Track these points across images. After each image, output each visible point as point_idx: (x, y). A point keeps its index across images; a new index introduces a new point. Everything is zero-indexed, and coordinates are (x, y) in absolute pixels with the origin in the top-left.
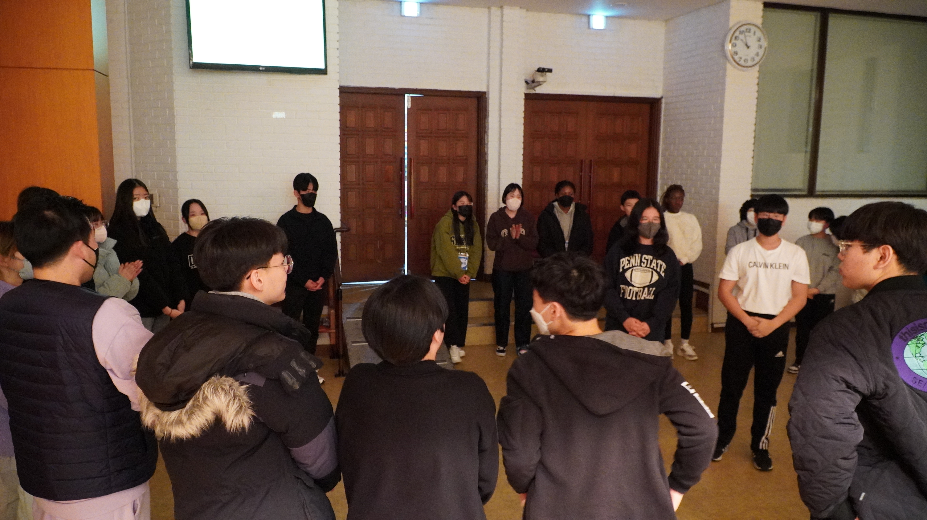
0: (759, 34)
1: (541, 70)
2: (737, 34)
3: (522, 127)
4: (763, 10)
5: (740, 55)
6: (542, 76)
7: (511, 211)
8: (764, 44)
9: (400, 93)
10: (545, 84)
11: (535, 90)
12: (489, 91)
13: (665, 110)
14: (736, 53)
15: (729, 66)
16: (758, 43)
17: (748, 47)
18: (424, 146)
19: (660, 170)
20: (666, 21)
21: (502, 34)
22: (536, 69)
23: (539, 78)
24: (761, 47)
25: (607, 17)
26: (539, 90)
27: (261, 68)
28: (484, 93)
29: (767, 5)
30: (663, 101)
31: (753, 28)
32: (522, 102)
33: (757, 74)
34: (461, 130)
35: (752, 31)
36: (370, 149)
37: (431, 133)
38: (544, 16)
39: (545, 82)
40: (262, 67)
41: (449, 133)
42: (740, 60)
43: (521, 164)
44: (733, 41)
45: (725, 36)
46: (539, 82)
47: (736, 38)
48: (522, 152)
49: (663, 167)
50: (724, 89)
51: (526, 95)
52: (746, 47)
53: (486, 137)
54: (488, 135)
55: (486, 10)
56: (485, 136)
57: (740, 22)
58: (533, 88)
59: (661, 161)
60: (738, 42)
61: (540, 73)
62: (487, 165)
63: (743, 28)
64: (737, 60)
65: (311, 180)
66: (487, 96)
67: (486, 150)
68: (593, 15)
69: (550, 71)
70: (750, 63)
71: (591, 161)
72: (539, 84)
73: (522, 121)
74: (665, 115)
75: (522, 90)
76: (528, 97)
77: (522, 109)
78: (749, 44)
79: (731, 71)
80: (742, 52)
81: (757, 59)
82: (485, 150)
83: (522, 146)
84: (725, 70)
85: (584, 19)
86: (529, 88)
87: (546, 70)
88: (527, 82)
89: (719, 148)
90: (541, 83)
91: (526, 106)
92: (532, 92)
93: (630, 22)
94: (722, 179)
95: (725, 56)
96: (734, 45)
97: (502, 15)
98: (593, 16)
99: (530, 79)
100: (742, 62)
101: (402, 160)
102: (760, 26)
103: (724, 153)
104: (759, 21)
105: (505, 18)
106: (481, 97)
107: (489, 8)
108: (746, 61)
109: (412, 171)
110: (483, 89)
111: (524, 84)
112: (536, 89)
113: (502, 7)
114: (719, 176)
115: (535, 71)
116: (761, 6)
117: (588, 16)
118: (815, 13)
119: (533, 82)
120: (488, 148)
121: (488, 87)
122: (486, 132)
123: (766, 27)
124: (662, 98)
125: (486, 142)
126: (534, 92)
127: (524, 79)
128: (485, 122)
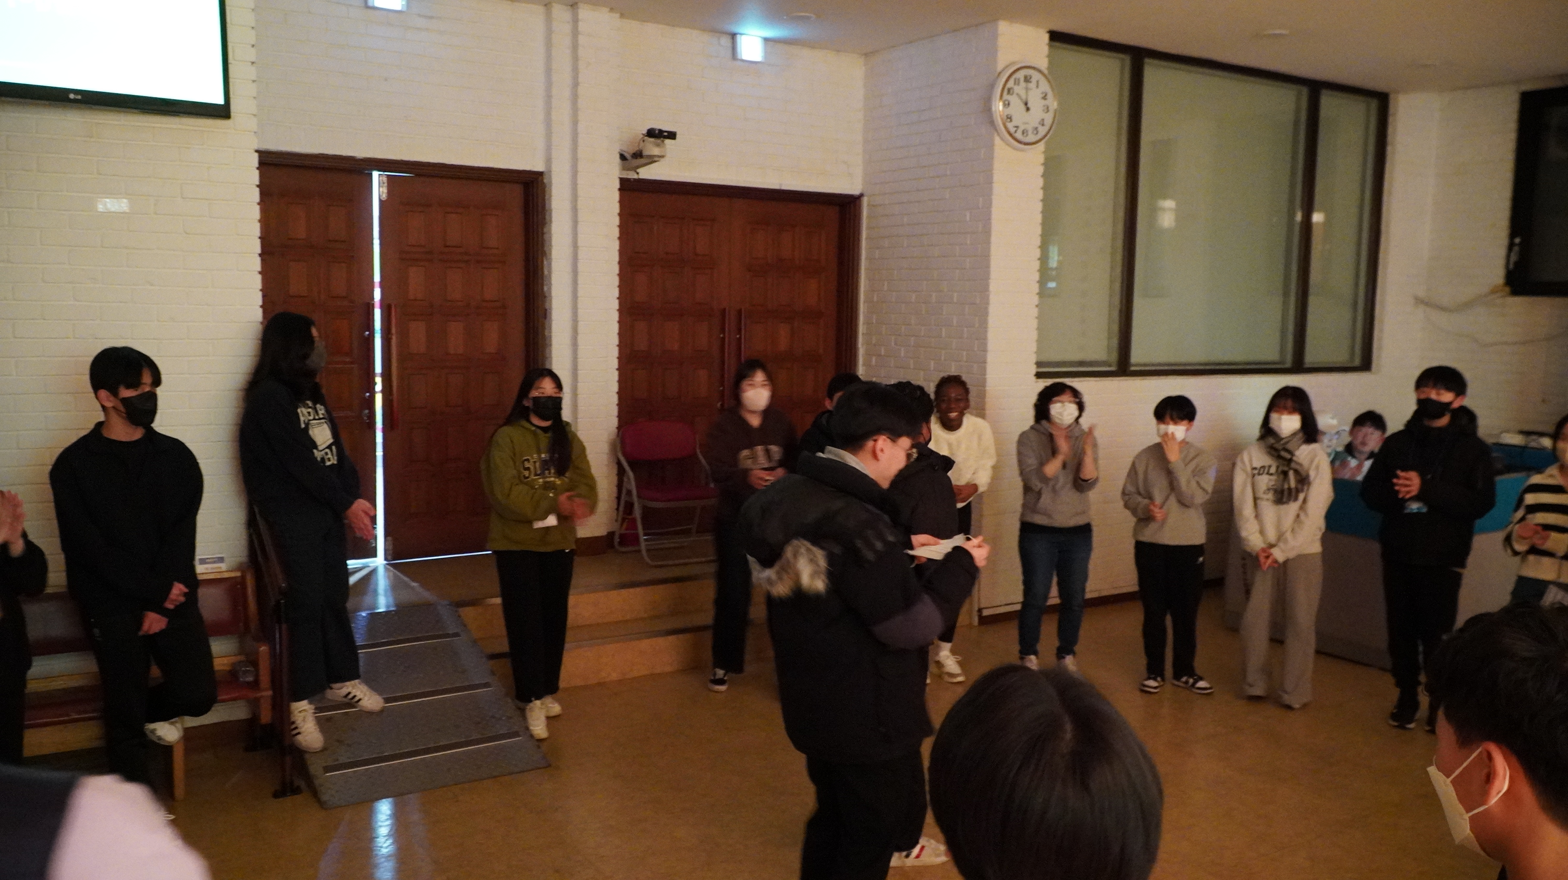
0: (1045, 86)
1: (655, 134)
2: (1011, 84)
3: (616, 245)
4: (1050, 46)
5: (1014, 123)
6: (658, 145)
8: (1055, 105)
9: (362, 168)
10: (661, 161)
11: (638, 173)
12: (549, 172)
13: (869, 217)
14: (1010, 118)
15: (997, 140)
16: (1043, 102)
17: (1028, 109)
18: (416, 279)
19: (862, 328)
20: (866, 55)
21: (575, 59)
22: (645, 132)
23: (651, 148)
24: (1047, 109)
25: (766, 40)
26: (647, 173)
27: (75, 96)
28: (540, 174)
29: (1056, 37)
30: (865, 201)
31: (1036, 76)
32: (616, 196)
33: (1041, 159)
34: (491, 248)
35: (1034, 80)
37: (431, 252)
38: (652, 29)
39: (662, 157)
41: (468, 254)
42: (1016, 132)
43: (615, 316)
44: (1005, 96)
45: (992, 86)
46: (650, 156)
47: (1010, 91)
48: (616, 293)
49: (868, 323)
50: (989, 181)
51: (623, 181)
52: (1023, 107)
53: (545, 262)
54: (550, 260)
55: (540, 9)
56: (542, 262)
57: (1013, 63)
58: (635, 169)
59: (864, 312)
60: (1013, 99)
61: (652, 140)
62: (548, 319)
63: (1021, 75)
64: (1012, 130)
65: (141, 365)
66: (546, 181)
67: (545, 288)
68: (741, 34)
69: (672, 135)
70: (1031, 138)
71: (740, 311)
72: (652, 160)
73: (616, 232)
74: (868, 228)
75: (614, 172)
76: (627, 186)
77: (616, 208)
78: (1029, 105)
79: (1002, 150)
80: (1019, 117)
81: (1042, 131)
82: (542, 289)
83: (616, 281)
84: (991, 147)
85: (725, 41)
86: (624, 168)
87: (665, 134)
88: (623, 157)
89: (984, 290)
90: (656, 159)
91: (622, 202)
92: (632, 175)
93: (806, 52)
94: (991, 346)
95: (992, 123)
96: (1007, 104)
97: (575, 21)
98: (743, 37)
99: (629, 150)
100: (1019, 135)
101: (371, 308)
102: (1046, 72)
103: (993, 299)
104: (1043, 63)
105: (582, 26)
106: (533, 182)
107: (547, 5)
108: (1024, 132)
109: (394, 330)
110: (539, 167)
111: (617, 160)
112: (639, 170)
113: (573, 6)
114: (985, 339)
115: (641, 136)
116: (1046, 37)
117: (733, 36)
118: (1122, 56)
119: (638, 155)
120: (549, 284)
121: (549, 161)
122: (545, 254)
123: (1054, 75)
124: (861, 195)
125: (546, 272)
126: (636, 176)
127: (618, 150)
128: (543, 234)
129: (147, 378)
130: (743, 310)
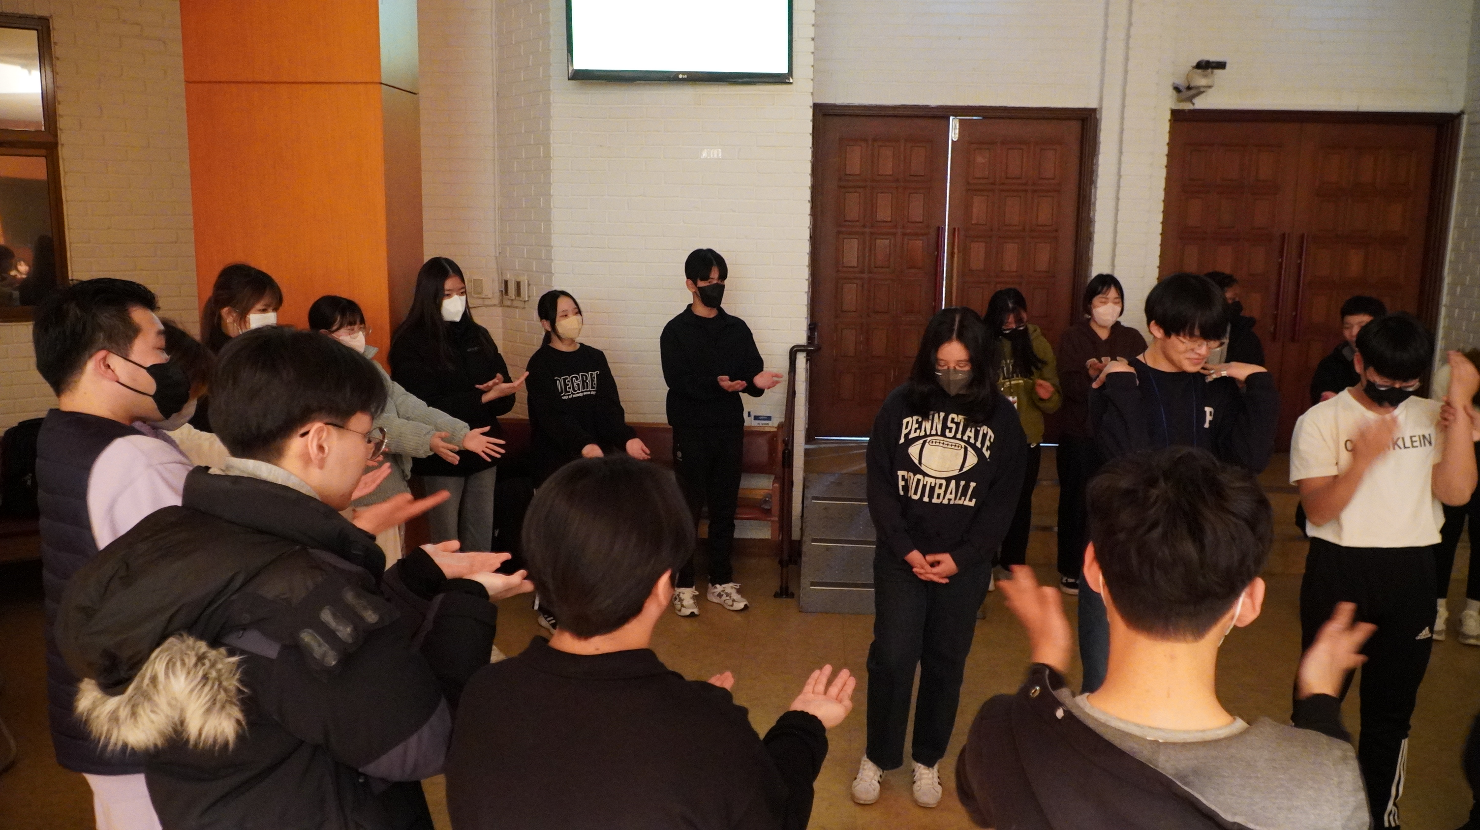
1: (1204, 66)
3: (1163, 173)
6: (1205, 76)
7: (1104, 327)
9: (942, 114)
10: (1210, 91)
11: (1194, 104)
12: (1101, 108)
13: (1467, 137)
18: (979, 207)
19: (1449, 255)
21: (1131, 2)
22: (1194, 64)
23: (1200, 81)
26: (1201, 103)
27: (680, 76)
28: (1094, 111)
30: (1465, 118)
32: (1166, 127)
34: (1048, 179)
36: (884, 213)
37: (993, 184)
39: (1210, 87)
40: (683, 73)
41: (1025, 184)
43: (1158, 240)
46: (1198, 87)
48: (1160, 218)
49: (1456, 249)
51: (1174, 112)
53: (1093, 192)
54: (1096, 188)
56: (1091, 190)
58: (1190, 99)
59: (1453, 240)
61: (1200, 71)
62: (1092, 241)
65: (715, 263)
66: (1098, 116)
67: (1092, 214)
69: (1221, 65)
71: (1302, 236)
72: (1198, 91)
73: (1164, 161)
74: (1466, 148)
75: (1168, 102)
76: (1177, 116)
77: (1166, 138)
82: (1089, 214)
83: (1161, 207)
86: (1180, 100)
87: (1214, 65)
88: (1177, 89)
90: (1202, 89)
91: (1172, 133)
92: (1187, 106)
99: (1182, 82)
101: (940, 231)
106: (1087, 118)
109: (956, 250)
110: (1092, 104)
111: (1171, 92)
112: (1195, 101)
115: (1191, 68)
119: (1189, 88)
120: (1095, 210)
121: (1101, 99)
122: (1093, 182)
124: (1461, 113)
125: (1093, 200)
126: (1191, 107)
127: (1171, 83)
128: (1092, 164)
129: (715, 274)
130: (1306, 235)
